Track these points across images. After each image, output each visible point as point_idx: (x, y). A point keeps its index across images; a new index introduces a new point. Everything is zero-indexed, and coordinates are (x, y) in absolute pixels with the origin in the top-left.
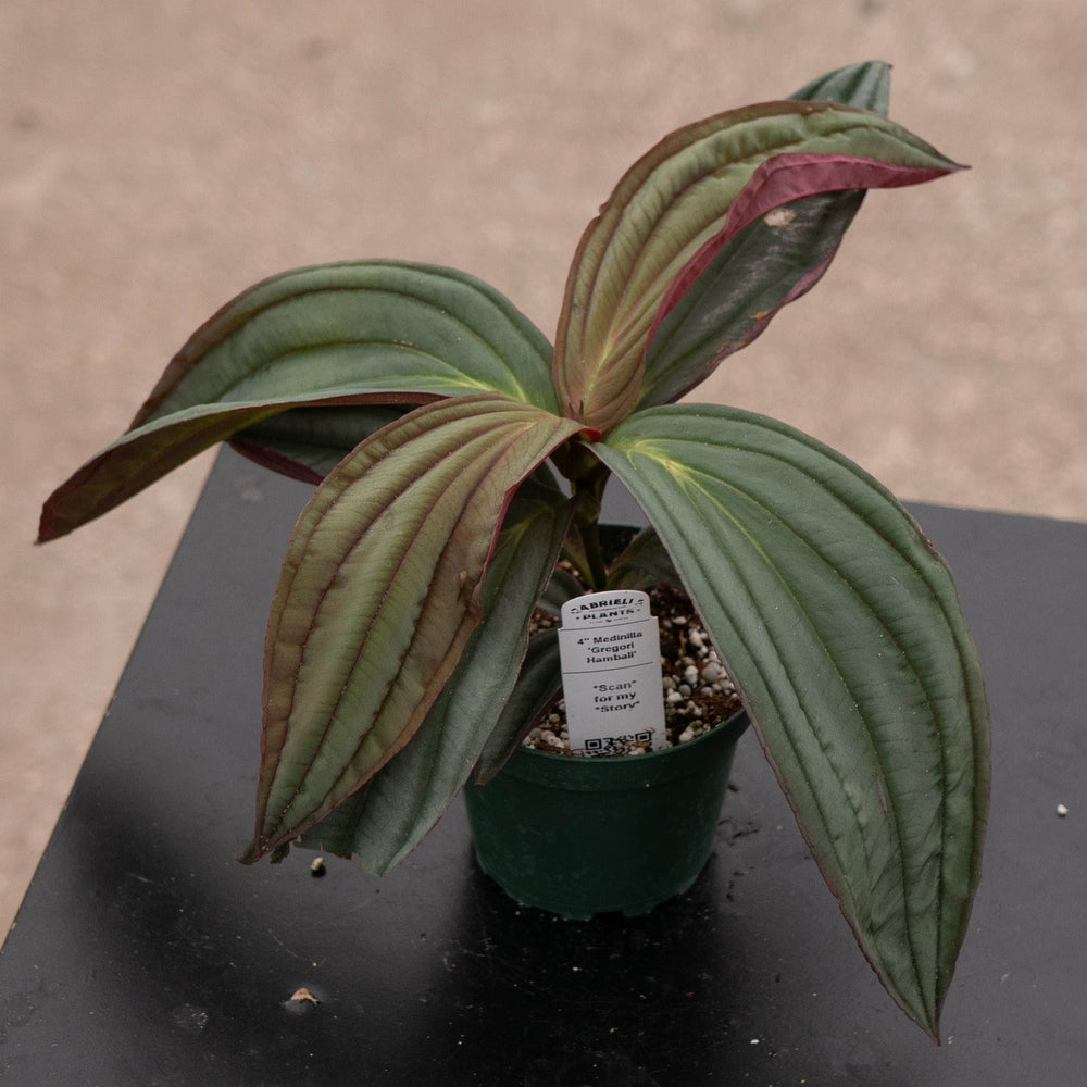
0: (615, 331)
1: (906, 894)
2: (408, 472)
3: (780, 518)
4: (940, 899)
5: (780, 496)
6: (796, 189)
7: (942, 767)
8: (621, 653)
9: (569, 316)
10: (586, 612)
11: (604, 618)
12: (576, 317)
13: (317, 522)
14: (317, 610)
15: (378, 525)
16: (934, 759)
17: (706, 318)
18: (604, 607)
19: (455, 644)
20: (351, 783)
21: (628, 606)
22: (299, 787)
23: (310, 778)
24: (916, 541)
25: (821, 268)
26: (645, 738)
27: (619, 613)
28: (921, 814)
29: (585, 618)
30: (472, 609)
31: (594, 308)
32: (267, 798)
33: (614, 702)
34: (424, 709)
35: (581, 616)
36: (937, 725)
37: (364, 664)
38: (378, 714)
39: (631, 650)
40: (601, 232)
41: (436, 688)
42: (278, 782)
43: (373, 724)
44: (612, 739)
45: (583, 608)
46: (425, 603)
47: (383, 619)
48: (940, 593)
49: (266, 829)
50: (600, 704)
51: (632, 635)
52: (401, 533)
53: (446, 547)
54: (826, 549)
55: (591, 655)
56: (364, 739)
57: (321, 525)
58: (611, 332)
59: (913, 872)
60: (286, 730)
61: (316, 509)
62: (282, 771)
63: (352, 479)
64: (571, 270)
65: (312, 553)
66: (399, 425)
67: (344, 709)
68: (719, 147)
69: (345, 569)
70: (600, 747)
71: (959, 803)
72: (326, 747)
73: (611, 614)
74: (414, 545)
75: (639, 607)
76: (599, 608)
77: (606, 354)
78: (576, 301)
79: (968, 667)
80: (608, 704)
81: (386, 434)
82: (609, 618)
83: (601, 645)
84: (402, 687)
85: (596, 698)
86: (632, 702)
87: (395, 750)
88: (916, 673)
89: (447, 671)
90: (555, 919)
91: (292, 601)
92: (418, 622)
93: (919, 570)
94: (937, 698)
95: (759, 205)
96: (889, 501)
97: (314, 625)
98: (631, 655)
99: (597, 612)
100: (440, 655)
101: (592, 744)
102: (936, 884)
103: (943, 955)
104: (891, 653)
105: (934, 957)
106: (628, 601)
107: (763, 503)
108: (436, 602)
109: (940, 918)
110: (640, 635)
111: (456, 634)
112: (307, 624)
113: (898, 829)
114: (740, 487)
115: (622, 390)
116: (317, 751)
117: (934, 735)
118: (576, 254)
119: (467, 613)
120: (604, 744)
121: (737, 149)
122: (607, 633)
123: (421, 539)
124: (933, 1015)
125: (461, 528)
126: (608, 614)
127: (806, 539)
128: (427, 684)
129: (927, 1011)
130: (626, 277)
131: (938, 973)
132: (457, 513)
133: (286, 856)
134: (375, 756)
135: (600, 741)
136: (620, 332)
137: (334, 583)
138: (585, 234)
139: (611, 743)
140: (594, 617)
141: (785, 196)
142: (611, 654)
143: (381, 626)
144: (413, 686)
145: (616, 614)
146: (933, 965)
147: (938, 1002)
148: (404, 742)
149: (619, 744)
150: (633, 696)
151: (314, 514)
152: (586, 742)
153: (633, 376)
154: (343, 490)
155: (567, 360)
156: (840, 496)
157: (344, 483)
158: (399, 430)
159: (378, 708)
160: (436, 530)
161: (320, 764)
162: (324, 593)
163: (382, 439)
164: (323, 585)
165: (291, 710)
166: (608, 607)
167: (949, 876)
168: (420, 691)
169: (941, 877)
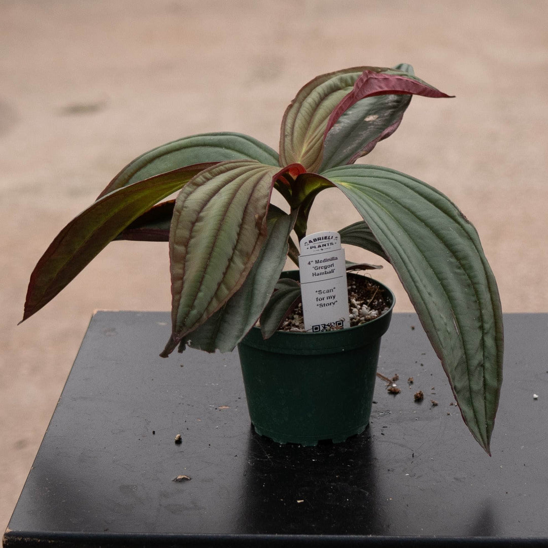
0: (307, 142)
1: (469, 380)
2: (224, 180)
3: (396, 201)
4: (485, 388)
5: (394, 192)
6: (380, 87)
7: (481, 318)
8: (328, 270)
9: (284, 140)
10: (311, 245)
11: (320, 248)
12: (288, 140)
13: (186, 198)
14: (191, 231)
15: (215, 198)
16: (477, 313)
17: (345, 151)
18: (320, 241)
19: (256, 248)
20: (215, 306)
21: (331, 241)
22: (191, 306)
23: (196, 302)
24: (458, 214)
25: (395, 125)
26: (340, 323)
27: (327, 245)
28: (474, 339)
29: (311, 248)
30: (262, 232)
31: (296, 134)
32: (177, 315)
33: (326, 301)
34: (245, 274)
35: (309, 247)
36: (477, 297)
37: (216, 249)
38: (225, 274)
39: (332, 268)
40: (293, 111)
41: (249, 265)
42: (181, 307)
43: (223, 279)
44: (325, 325)
45: (310, 242)
46: (241, 226)
47: (223, 230)
48: (472, 236)
49: (177, 328)
50: (319, 302)
51: (333, 259)
52: (226, 198)
53: (247, 205)
54: (418, 213)
55: (314, 271)
56: (219, 285)
57: (188, 199)
58: (305, 141)
59: (472, 368)
60: (183, 283)
61: (185, 193)
62: (182, 301)
63: (198, 185)
64: (282, 124)
65: (186, 207)
66: (217, 167)
67: (209, 270)
68: (341, 80)
69: (202, 214)
70: (320, 330)
71: (489, 342)
72: (203, 287)
73: (323, 245)
74: (233, 202)
75: (336, 240)
76: (317, 242)
77: (304, 149)
78: (286, 133)
79: (488, 274)
80: (322, 302)
81: (210, 170)
82: (322, 248)
83: (319, 265)
84: (234, 262)
85: (317, 298)
86: (334, 301)
87: (234, 291)
88: (465, 271)
89: (254, 259)
90: (299, 447)
91: (180, 226)
92: (239, 234)
93: (462, 226)
94: (476, 283)
95: (365, 91)
96: (444, 197)
97: (191, 237)
98: (333, 271)
99: (317, 244)
100: (250, 251)
101: (316, 328)
102: (482, 379)
103: (488, 416)
104: (453, 260)
105: (484, 415)
106: (330, 238)
107: (387, 195)
108: (246, 226)
109: (485, 398)
110: (337, 259)
111: (256, 243)
112: (188, 237)
113: (464, 344)
114: (375, 189)
115: (314, 162)
116: (199, 290)
117: (476, 302)
118: (283, 119)
119: (260, 234)
120: (322, 328)
121: (350, 81)
122: (321, 257)
123: (235, 200)
124: (486, 443)
125: (252, 198)
126: (322, 246)
127: (409, 209)
128: (245, 264)
129: (483, 440)
130: (309, 122)
131: (487, 424)
132: (250, 192)
133: (185, 350)
134: (225, 293)
135: (319, 326)
136: (309, 141)
137: (198, 219)
138: (286, 111)
139: (324, 328)
140: (315, 248)
141: (376, 89)
142: (323, 271)
143: (222, 233)
144: (239, 263)
145: (325, 245)
146: (484, 420)
147: (488, 437)
148: (238, 287)
149: (328, 328)
150: (334, 297)
151: (185, 195)
152: (313, 327)
153: (318, 155)
154: (195, 189)
155: (286, 154)
156: (421, 194)
157: (195, 187)
158: (217, 169)
159: (225, 271)
160: (242, 197)
161: (201, 295)
162: (193, 224)
163: (209, 172)
164: (193, 220)
165: (184, 274)
166: (322, 241)
167: (487, 377)
168: (242, 266)
169: (484, 377)
